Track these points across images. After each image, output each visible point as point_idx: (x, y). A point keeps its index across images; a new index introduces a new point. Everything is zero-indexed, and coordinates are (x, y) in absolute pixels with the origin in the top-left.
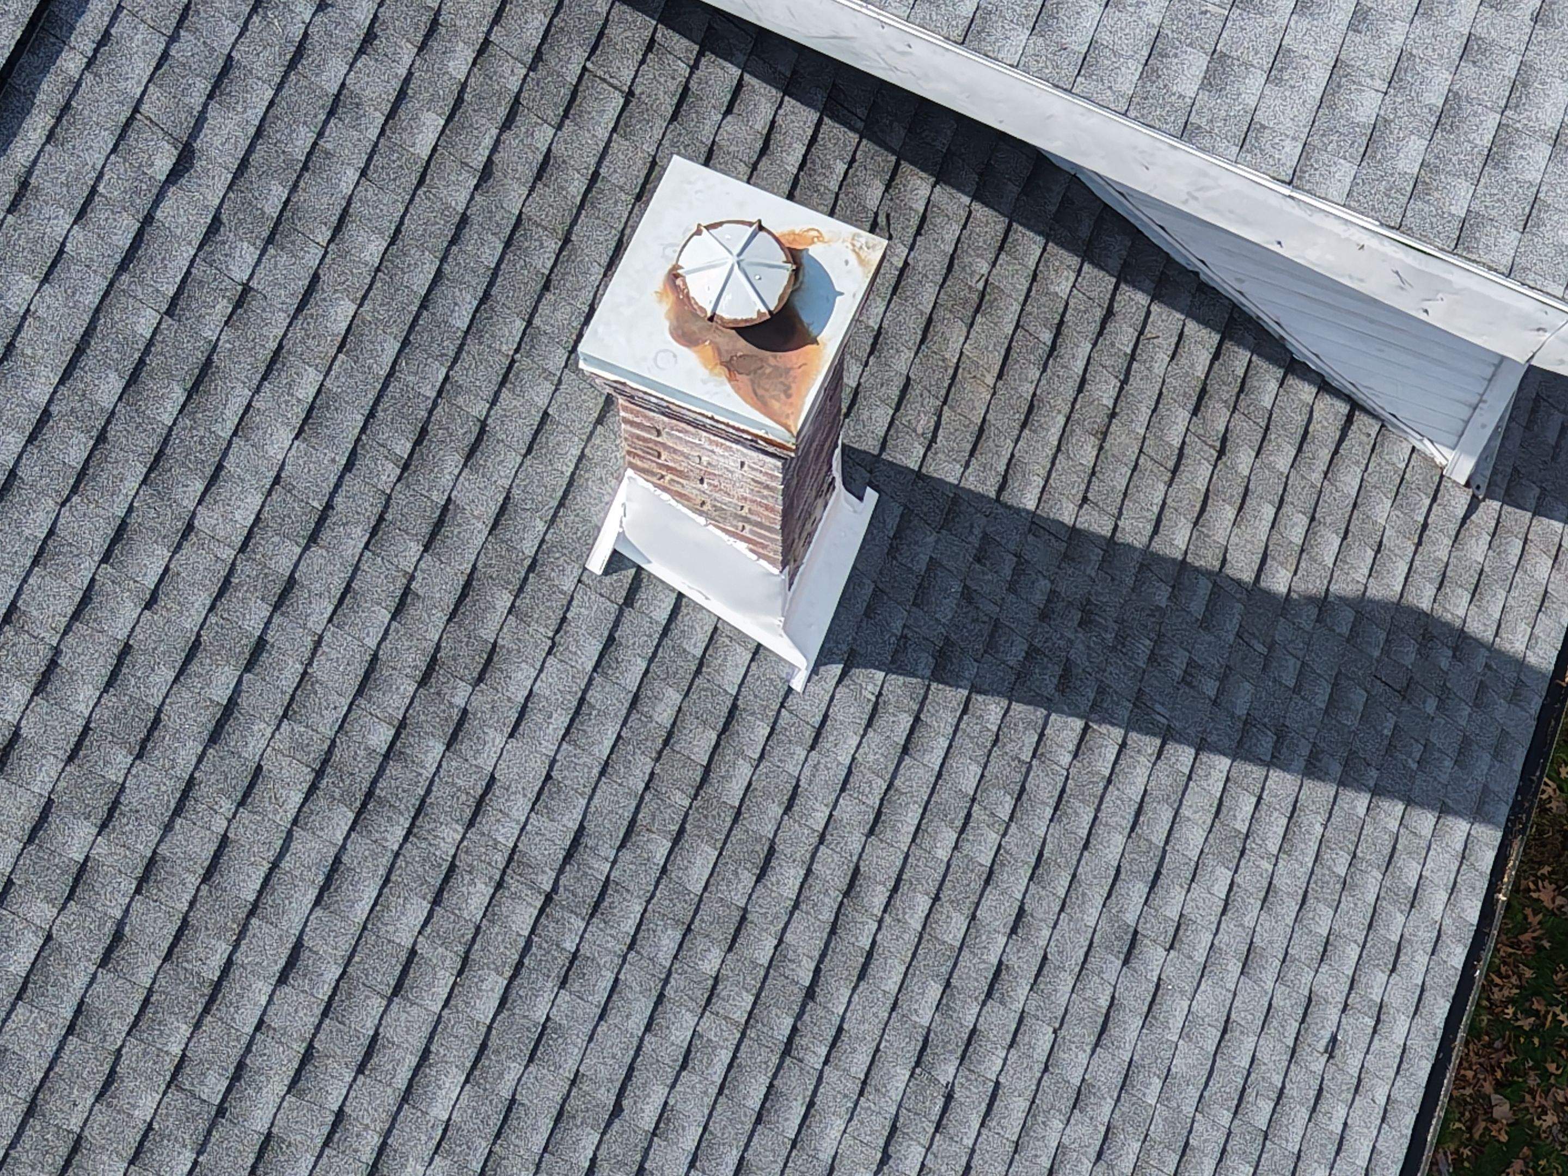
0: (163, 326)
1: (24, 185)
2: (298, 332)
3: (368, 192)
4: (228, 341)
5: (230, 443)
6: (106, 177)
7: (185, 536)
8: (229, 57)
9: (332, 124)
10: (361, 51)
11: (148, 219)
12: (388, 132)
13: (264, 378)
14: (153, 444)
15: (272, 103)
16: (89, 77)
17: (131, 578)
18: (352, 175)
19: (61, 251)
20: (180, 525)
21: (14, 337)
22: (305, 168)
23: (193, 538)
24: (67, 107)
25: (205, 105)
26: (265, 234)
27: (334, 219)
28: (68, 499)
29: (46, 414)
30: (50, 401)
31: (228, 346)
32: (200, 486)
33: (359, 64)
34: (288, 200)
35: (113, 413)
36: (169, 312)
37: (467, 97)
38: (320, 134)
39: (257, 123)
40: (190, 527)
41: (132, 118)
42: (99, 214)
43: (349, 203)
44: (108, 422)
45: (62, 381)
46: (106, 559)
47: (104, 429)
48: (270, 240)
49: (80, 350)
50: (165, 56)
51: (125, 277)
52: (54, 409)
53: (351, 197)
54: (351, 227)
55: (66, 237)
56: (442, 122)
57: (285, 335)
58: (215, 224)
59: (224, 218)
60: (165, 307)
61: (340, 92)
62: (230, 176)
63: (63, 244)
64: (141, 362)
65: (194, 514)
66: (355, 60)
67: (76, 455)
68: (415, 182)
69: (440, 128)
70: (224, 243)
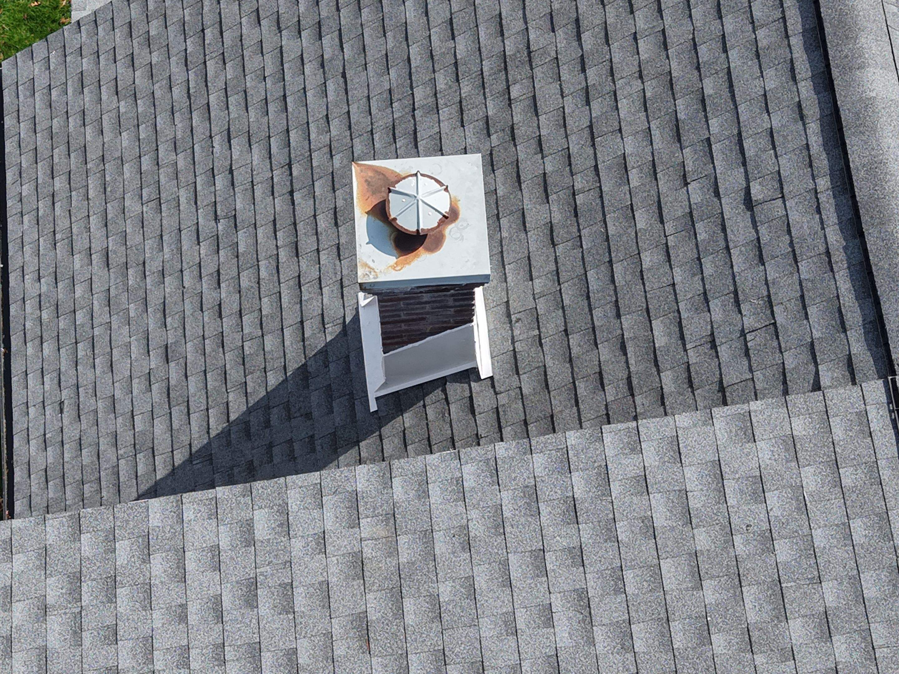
0: (707, 132)
1: (802, 117)
2: (653, 193)
3: (666, 280)
4: (678, 157)
5: (649, 123)
6: (774, 158)
7: (640, 71)
8: (763, 264)
9: (701, 289)
10: (712, 334)
11: (744, 164)
12: (676, 314)
13: (654, 160)
14: (677, 88)
15: (732, 267)
16: (811, 186)
17: (649, 35)
18: (678, 279)
19: (768, 112)
20: (645, 73)
21: (759, 61)
22: (699, 259)
23: (637, 75)
24: (811, 166)
25: (757, 232)
26: (694, 212)
27: (671, 252)
28: (693, 34)
29: (725, 50)
30: (728, 57)
31: (677, 155)
32: (648, 94)
33: (709, 327)
34: (696, 238)
35: (701, 80)
36: (708, 139)
37: (654, 370)
38: (703, 279)
39: (732, 251)
40: (641, 77)
41: (782, 192)
42: (764, 142)
43: (670, 266)
44: (700, 75)
45: (729, 68)
46: (663, 31)
47: (699, 71)
48: (691, 213)
49: (731, 86)
50: (789, 232)
51: (736, 132)
52: (724, 56)
53: (671, 268)
54: (662, 257)
55: (770, 119)
56: (657, 345)
57: (658, 186)
58: (717, 194)
59: (715, 199)
60: (712, 139)
61: (708, 306)
62: (726, 217)
63: (769, 115)
64: (705, 110)
65: (643, 83)
66: (712, 327)
67: (703, 50)
68: (650, 306)
69: (656, 341)
70: (708, 190)
